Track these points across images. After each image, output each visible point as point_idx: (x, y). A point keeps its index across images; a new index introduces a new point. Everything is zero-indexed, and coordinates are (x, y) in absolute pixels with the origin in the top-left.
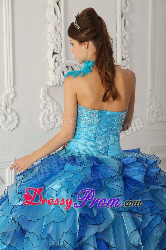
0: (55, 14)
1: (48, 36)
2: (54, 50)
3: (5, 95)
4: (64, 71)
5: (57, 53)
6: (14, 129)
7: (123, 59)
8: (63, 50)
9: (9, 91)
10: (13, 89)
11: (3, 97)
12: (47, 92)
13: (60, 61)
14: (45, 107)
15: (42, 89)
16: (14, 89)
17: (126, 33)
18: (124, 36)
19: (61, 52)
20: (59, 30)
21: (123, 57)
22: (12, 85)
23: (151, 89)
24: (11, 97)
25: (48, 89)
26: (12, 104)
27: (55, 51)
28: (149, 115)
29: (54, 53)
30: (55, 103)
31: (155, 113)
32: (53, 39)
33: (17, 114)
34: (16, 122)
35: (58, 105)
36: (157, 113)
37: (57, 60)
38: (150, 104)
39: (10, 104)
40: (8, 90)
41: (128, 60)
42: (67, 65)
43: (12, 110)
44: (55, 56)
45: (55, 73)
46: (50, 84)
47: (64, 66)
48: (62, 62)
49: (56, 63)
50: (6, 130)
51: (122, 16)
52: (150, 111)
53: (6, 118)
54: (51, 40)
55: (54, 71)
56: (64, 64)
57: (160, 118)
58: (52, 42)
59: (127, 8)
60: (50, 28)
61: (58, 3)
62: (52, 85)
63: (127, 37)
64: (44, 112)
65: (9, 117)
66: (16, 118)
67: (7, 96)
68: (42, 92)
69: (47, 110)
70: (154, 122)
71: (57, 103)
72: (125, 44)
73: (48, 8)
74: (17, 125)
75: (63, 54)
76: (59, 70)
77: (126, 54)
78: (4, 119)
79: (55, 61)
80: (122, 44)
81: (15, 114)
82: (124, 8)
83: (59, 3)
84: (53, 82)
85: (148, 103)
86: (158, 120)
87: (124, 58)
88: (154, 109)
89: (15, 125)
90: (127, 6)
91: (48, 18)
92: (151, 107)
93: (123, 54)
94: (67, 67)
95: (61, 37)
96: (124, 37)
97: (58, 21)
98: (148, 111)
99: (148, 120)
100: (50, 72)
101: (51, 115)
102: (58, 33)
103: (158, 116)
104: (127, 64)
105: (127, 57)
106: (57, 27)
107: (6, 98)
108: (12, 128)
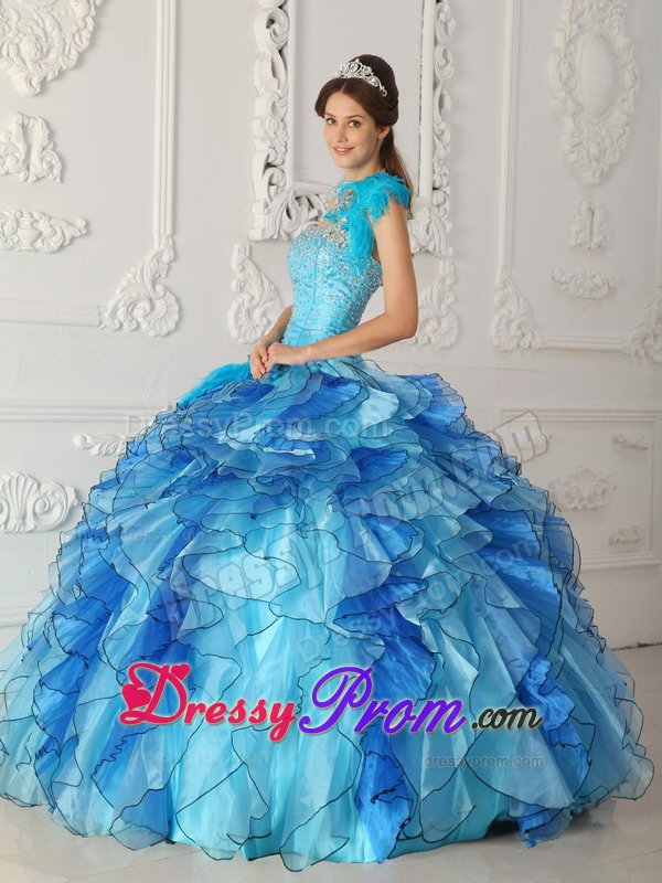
0: (274, 75)
1: (256, 124)
2: (268, 156)
3: (151, 253)
4: (290, 206)
5: (274, 163)
6: (169, 334)
7: (434, 189)
8: (289, 158)
9: (162, 246)
10: (170, 241)
11: (147, 258)
12: (248, 254)
13: (281, 184)
14: (242, 289)
15: (236, 246)
16: (174, 242)
17: (443, 126)
18: (439, 133)
19: (284, 162)
20: (281, 111)
21: (434, 182)
22: (169, 231)
23: (505, 267)
24: (165, 258)
25: (251, 248)
26: (167, 275)
27: (270, 161)
28: (498, 330)
29: (268, 165)
30: (266, 282)
31: (514, 325)
32: (266, 132)
33: (178, 300)
34: (176, 317)
35: (272, 287)
36: (519, 328)
37: (274, 181)
38: (503, 303)
39: (163, 276)
40: (159, 243)
41: (448, 190)
42: (298, 194)
43: (166, 289)
44: (270, 171)
45: (269, 212)
46: (256, 235)
47: (291, 198)
48: (285, 185)
49: (272, 188)
50: (152, 333)
51: (435, 86)
52: (501, 319)
53: (153, 307)
54: (262, 133)
55: (267, 206)
56: (290, 190)
57: (528, 338)
58: (263, 140)
59: (449, 66)
60: (261, 107)
61: (280, 52)
62: (260, 238)
63: (447, 136)
64: (240, 300)
65: (160, 305)
66: (176, 308)
67: (158, 257)
68: (236, 252)
69: (246, 297)
70: (511, 348)
71: (271, 283)
72: (441, 152)
73: (257, 62)
74: (177, 324)
75: (288, 167)
76: (277, 205)
77: (444, 177)
78: (148, 308)
79: (271, 184)
80: (434, 153)
81: (173, 300)
82: (441, 68)
83: (284, 50)
84: (263, 231)
85: (496, 299)
86: (521, 343)
87: (437, 185)
88: (512, 316)
89: (172, 325)
90: (447, 62)
91: (257, 83)
92: (504, 311)
93: (436, 177)
94: (297, 198)
95: (285, 127)
96: (438, 136)
97: (279, 92)
98: (496, 318)
99: (495, 342)
100: (258, 208)
101: (255, 308)
102: (278, 119)
103: (523, 335)
104: (445, 201)
105: (445, 183)
106: (278, 105)
107: (155, 261)
108: (165, 330)
